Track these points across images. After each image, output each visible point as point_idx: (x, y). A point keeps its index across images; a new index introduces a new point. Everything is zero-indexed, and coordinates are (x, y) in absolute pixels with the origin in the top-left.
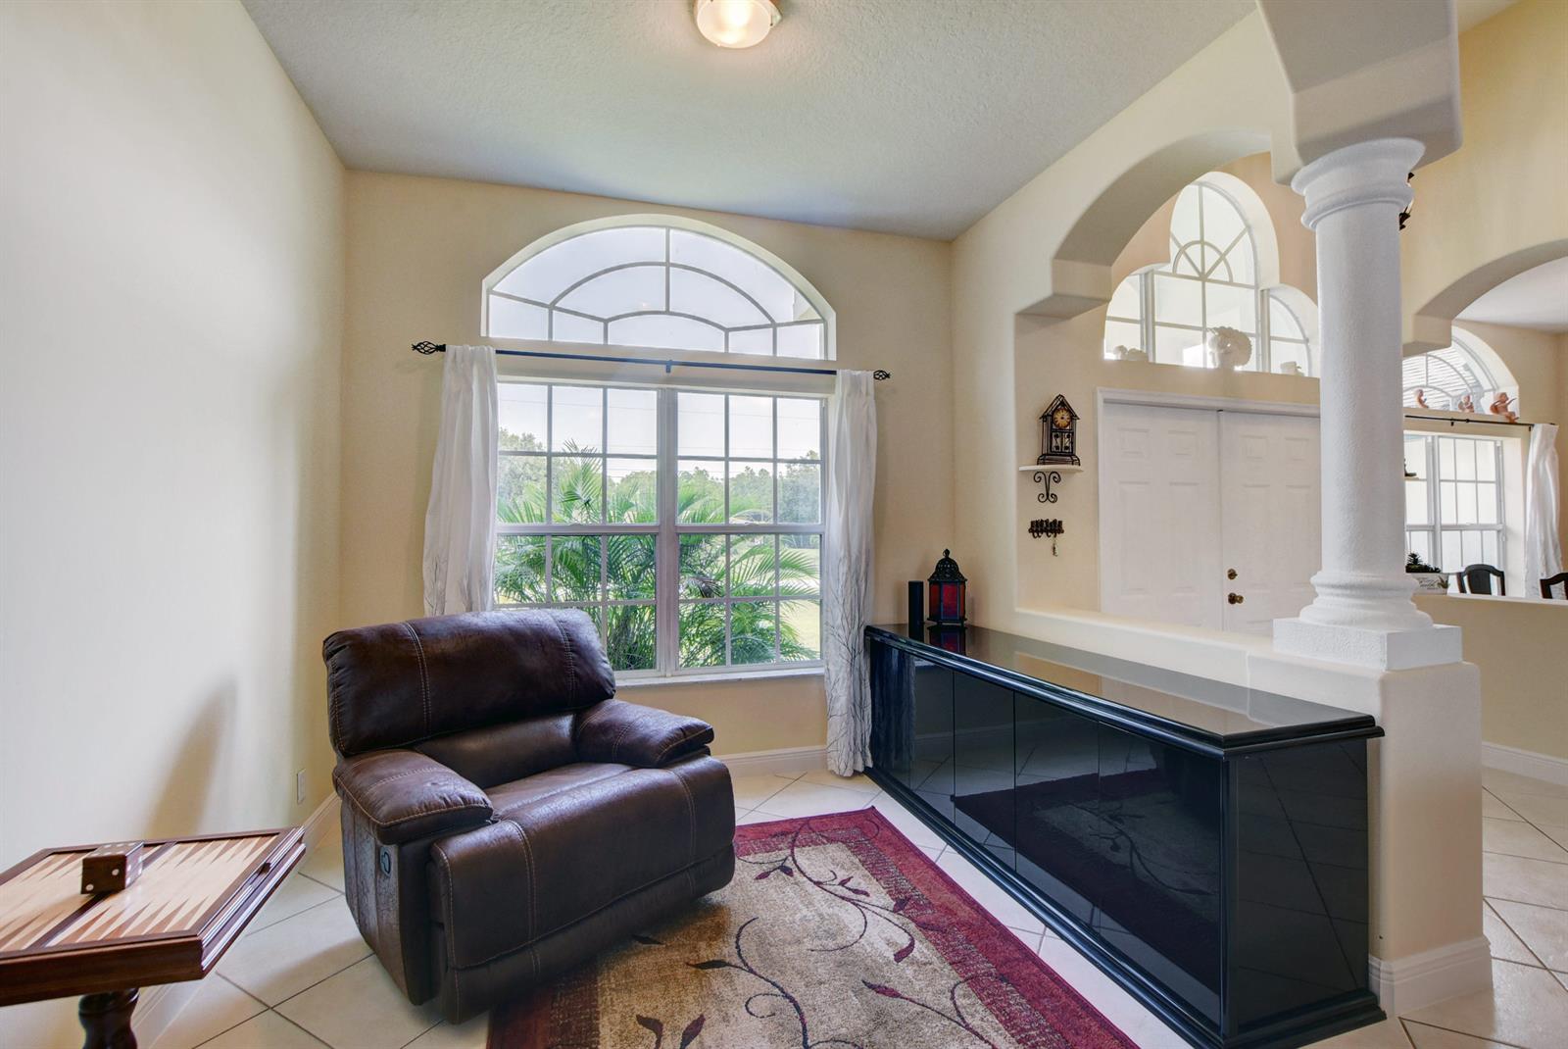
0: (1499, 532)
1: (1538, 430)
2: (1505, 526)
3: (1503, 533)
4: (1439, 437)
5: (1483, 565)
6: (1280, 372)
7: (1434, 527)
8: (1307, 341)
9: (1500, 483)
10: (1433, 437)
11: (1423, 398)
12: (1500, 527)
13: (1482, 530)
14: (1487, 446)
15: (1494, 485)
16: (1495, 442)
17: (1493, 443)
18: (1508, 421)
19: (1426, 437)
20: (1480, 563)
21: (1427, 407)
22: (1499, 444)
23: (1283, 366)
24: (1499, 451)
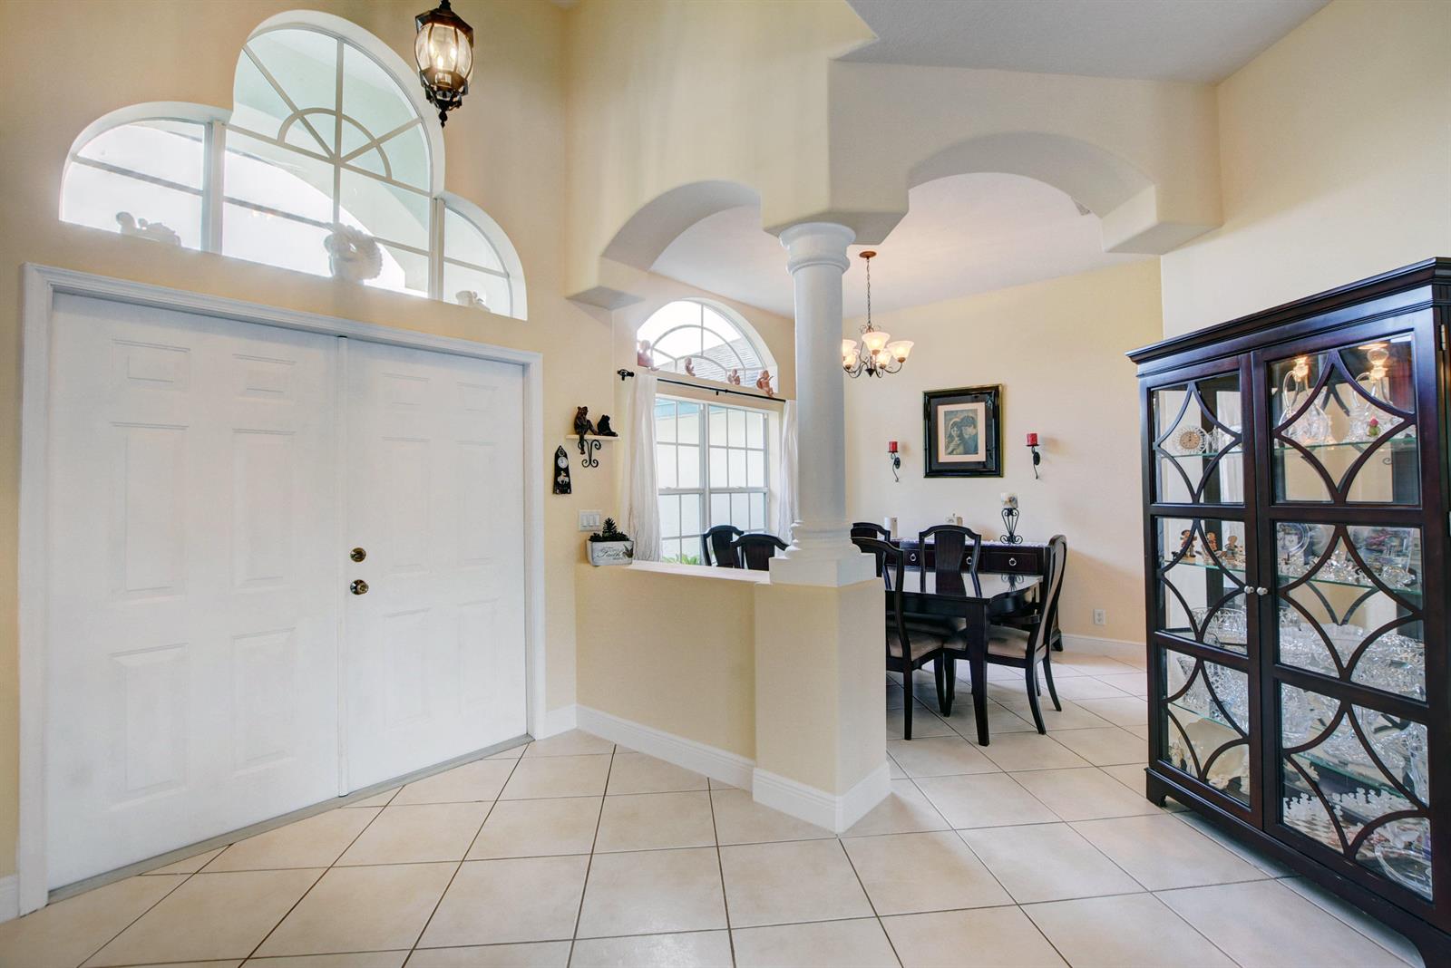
0: (765, 494)
1: (787, 405)
2: (769, 490)
3: (767, 495)
4: (710, 405)
5: (730, 527)
6: (456, 302)
7: (704, 490)
8: (508, 275)
9: (766, 451)
10: (704, 405)
11: (691, 366)
12: (766, 490)
13: (749, 493)
14: (756, 418)
15: (762, 453)
16: (763, 414)
17: (761, 415)
18: (767, 396)
19: (699, 404)
20: (729, 524)
21: (694, 375)
22: (766, 417)
23: (459, 295)
24: (766, 421)
